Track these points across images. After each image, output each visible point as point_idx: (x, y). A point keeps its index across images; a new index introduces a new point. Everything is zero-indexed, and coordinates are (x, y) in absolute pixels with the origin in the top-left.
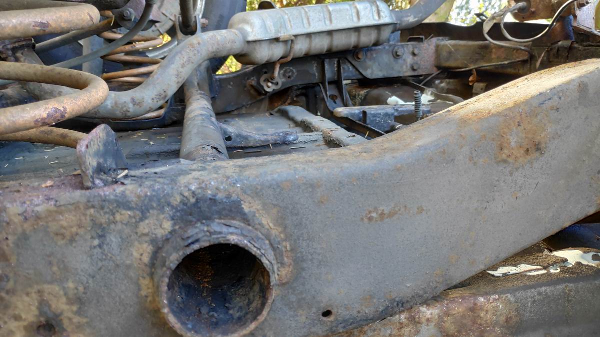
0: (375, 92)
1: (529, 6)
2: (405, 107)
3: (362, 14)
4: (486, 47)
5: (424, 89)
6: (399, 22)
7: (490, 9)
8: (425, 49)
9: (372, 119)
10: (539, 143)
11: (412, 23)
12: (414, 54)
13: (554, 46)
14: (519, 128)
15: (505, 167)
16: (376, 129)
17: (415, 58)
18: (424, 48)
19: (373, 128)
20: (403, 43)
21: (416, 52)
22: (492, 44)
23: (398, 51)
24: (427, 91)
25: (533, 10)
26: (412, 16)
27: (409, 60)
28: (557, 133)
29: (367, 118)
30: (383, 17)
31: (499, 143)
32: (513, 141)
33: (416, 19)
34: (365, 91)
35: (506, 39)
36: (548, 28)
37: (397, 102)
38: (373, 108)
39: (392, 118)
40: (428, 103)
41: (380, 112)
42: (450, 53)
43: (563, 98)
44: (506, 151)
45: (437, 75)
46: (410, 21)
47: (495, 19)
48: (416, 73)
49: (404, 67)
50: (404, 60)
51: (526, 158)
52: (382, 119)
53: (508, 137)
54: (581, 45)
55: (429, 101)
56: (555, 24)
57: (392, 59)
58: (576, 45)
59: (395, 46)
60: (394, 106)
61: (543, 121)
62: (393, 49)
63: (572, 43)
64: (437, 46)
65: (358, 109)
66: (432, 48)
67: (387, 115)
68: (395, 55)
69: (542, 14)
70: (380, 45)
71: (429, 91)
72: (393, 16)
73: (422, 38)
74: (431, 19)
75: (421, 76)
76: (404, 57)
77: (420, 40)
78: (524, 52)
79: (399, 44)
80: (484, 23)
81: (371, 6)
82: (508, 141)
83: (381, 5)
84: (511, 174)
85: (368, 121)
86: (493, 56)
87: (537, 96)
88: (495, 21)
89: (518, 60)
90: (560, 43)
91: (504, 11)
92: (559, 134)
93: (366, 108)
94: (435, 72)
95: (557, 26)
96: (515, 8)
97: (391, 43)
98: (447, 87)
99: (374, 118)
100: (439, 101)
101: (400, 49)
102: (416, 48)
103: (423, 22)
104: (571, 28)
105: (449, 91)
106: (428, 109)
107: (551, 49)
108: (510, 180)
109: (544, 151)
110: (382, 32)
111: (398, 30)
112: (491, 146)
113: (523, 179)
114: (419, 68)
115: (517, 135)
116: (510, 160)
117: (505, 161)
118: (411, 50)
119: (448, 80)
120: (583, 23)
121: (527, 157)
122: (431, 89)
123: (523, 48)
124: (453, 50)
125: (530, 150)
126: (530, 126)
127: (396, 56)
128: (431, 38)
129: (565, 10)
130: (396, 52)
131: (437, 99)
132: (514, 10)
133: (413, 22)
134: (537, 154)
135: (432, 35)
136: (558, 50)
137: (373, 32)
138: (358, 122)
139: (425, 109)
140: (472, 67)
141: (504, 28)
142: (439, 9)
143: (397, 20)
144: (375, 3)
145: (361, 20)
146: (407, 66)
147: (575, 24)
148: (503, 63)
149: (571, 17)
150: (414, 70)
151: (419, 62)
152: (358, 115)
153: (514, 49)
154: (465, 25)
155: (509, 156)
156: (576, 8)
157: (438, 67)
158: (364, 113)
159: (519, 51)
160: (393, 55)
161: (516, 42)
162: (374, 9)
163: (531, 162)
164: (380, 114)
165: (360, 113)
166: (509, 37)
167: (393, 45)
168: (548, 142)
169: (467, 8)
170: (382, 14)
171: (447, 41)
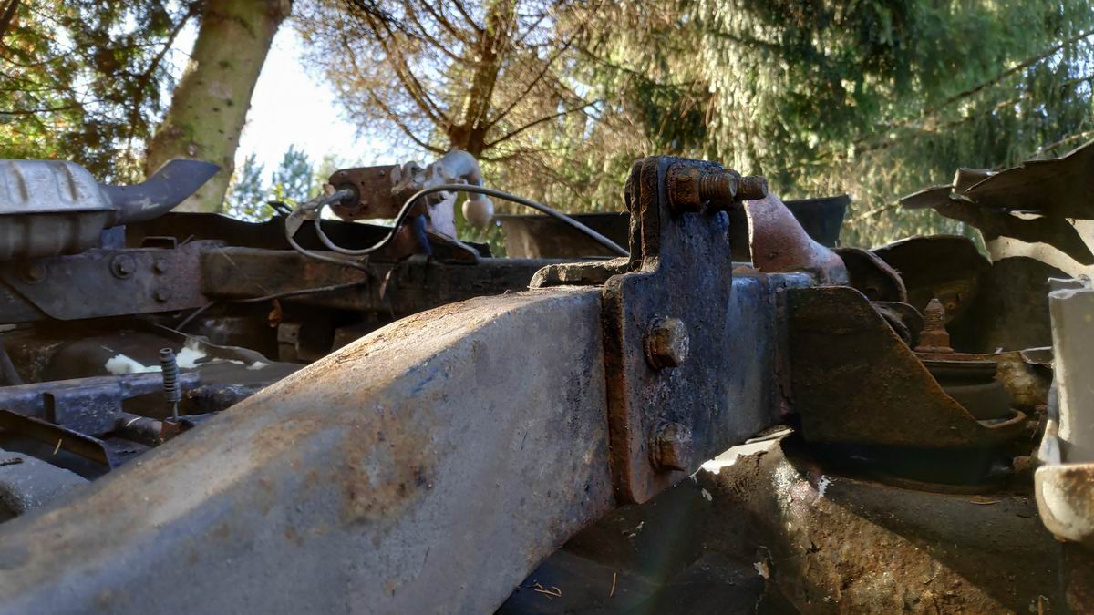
0: (77, 348)
1: (358, 196)
2: (146, 379)
3: (32, 186)
4: (294, 261)
5: (185, 337)
6: (119, 208)
7: (293, 195)
8: (180, 263)
9: (68, 410)
10: (422, 469)
11: (148, 212)
12: (157, 271)
13: (403, 262)
14: (382, 444)
15: (364, 534)
16: (78, 433)
17: (161, 278)
18: (178, 259)
19: (72, 431)
20: (133, 250)
21: (161, 266)
22: (303, 256)
23: (123, 264)
24: (191, 342)
25: (364, 202)
26: (148, 199)
27: (148, 280)
28: (450, 443)
29: (57, 409)
30: (82, 197)
31: (345, 484)
32: (373, 473)
33: (156, 205)
34: (52, 346)
35: (326, 248)
36: (390, 234)
37: (128, 368)
38: (70, 386)
39: (118, 403)
40: (195, 366)
41: (86, 393)
42: (229, 269)
43: (451, 376)
44: (362, 499)
45: (208, 309)
46: (144, 207)
47: (305, 214)
48: (164, 308)
49: (139, 295)
50: (138, 282)
51: (401, 504)
52: (94, 407)
53: (364, 468)
54: (441, 262)
55: (196, 362)
56: (400, 227)
57: (110, 279)
58: (435, 263)
59: (115, 253)
60: (120, 378)
61: (423, 423)
62: (112, 260)
63: (429, 259)
64: (203, 257)
65: (32, 390)
66: (193, 260)
67: (103, 398)
68: (116, 273)
69: (379, 210)
70: (80, 252)
71: (195, 341)
72: (106, 195)
73: (172, 241)
74: (188, 206)
75: (176, 312)
76: (136, 276)
77: (169, 245)
78: (358, 271)
79: (125, 250)
80: (287, 220)
81: (55, 173)
82: (365, 477)
83: (77, 173)
84: (377, 544)
85: (59, 417)
86: (308, 277)
87: (407, 374)
88: (305, 218)
89: (350, 283)
90: (412, 258)
91: (319, 200)
92: (453, 443)
93: (53, 387)
94: (203, 304)
95: (404, 230)
96: (337, 197)
97: (106, 247)
98: (229, 332)
99: (74, 409)
100: (216, 360)
101: (127, 261)
102: (161, 259)
103: (172, 211)
104: (424, 236)
105: (233, 340)
106: (195, 379)
107: (400, 268)
108: (377, 559)
109: (432, 483)
110: (83, 227)
111: (120, 223)
112: (330, 494)
113: (401, 549)
114: (170, 297)
115: (379, 461)
116: (372, 516)
117: (362, 521)
118: (151, 262)
119: (229, 319)
120: (439, 229)
121: (402, 501)
122: (198, 338)
123: (356, 264)
124: (233, 263)
125: (406, 486)
126: (402, 436)
127: (119, 273)
128: (190, 241)
129: (412, 206)
130: (119, 267)
131: (213, 357)
132: (335, 200)
133: (151, 209)
134: (420, 491)
135: (192, 236)
136: (410, 269)
137: (61, 224)
138: (34, 419)
139: (189, 380)
140: (272, 294)
141: (322, 229)
142: (202, 188)
143: (114, 204)
144: (62, 168)
145: (31, 199)
146: (144, 294)
147: (430, 230)
148: (325, 289)
149: (423, 218)
150: (160, 301)
151: (169, 286)
152: (32, 402)
153: (342, 266)
154: (253, 220)
155: (369, 508)
156: (427, 204)
157: (209, 295)
158: (49, 398)
159: (350, 269)
160: (111, 270)
161: (344, 254)
162: (61, 178)
163: (411, 511)
164: (88, 398)
165: (37, 398)
166: (332, 246)
167: (110, 251)
168: (437, 462)
169: (255, 191)
170: (80, 190)
171: (220, 247)
